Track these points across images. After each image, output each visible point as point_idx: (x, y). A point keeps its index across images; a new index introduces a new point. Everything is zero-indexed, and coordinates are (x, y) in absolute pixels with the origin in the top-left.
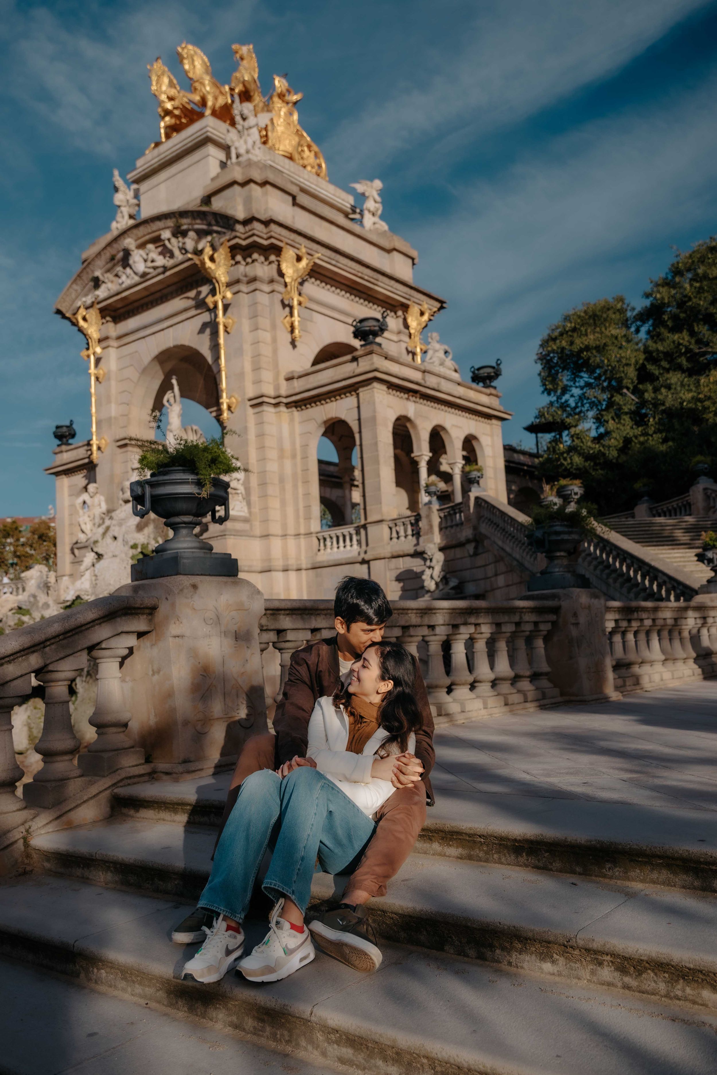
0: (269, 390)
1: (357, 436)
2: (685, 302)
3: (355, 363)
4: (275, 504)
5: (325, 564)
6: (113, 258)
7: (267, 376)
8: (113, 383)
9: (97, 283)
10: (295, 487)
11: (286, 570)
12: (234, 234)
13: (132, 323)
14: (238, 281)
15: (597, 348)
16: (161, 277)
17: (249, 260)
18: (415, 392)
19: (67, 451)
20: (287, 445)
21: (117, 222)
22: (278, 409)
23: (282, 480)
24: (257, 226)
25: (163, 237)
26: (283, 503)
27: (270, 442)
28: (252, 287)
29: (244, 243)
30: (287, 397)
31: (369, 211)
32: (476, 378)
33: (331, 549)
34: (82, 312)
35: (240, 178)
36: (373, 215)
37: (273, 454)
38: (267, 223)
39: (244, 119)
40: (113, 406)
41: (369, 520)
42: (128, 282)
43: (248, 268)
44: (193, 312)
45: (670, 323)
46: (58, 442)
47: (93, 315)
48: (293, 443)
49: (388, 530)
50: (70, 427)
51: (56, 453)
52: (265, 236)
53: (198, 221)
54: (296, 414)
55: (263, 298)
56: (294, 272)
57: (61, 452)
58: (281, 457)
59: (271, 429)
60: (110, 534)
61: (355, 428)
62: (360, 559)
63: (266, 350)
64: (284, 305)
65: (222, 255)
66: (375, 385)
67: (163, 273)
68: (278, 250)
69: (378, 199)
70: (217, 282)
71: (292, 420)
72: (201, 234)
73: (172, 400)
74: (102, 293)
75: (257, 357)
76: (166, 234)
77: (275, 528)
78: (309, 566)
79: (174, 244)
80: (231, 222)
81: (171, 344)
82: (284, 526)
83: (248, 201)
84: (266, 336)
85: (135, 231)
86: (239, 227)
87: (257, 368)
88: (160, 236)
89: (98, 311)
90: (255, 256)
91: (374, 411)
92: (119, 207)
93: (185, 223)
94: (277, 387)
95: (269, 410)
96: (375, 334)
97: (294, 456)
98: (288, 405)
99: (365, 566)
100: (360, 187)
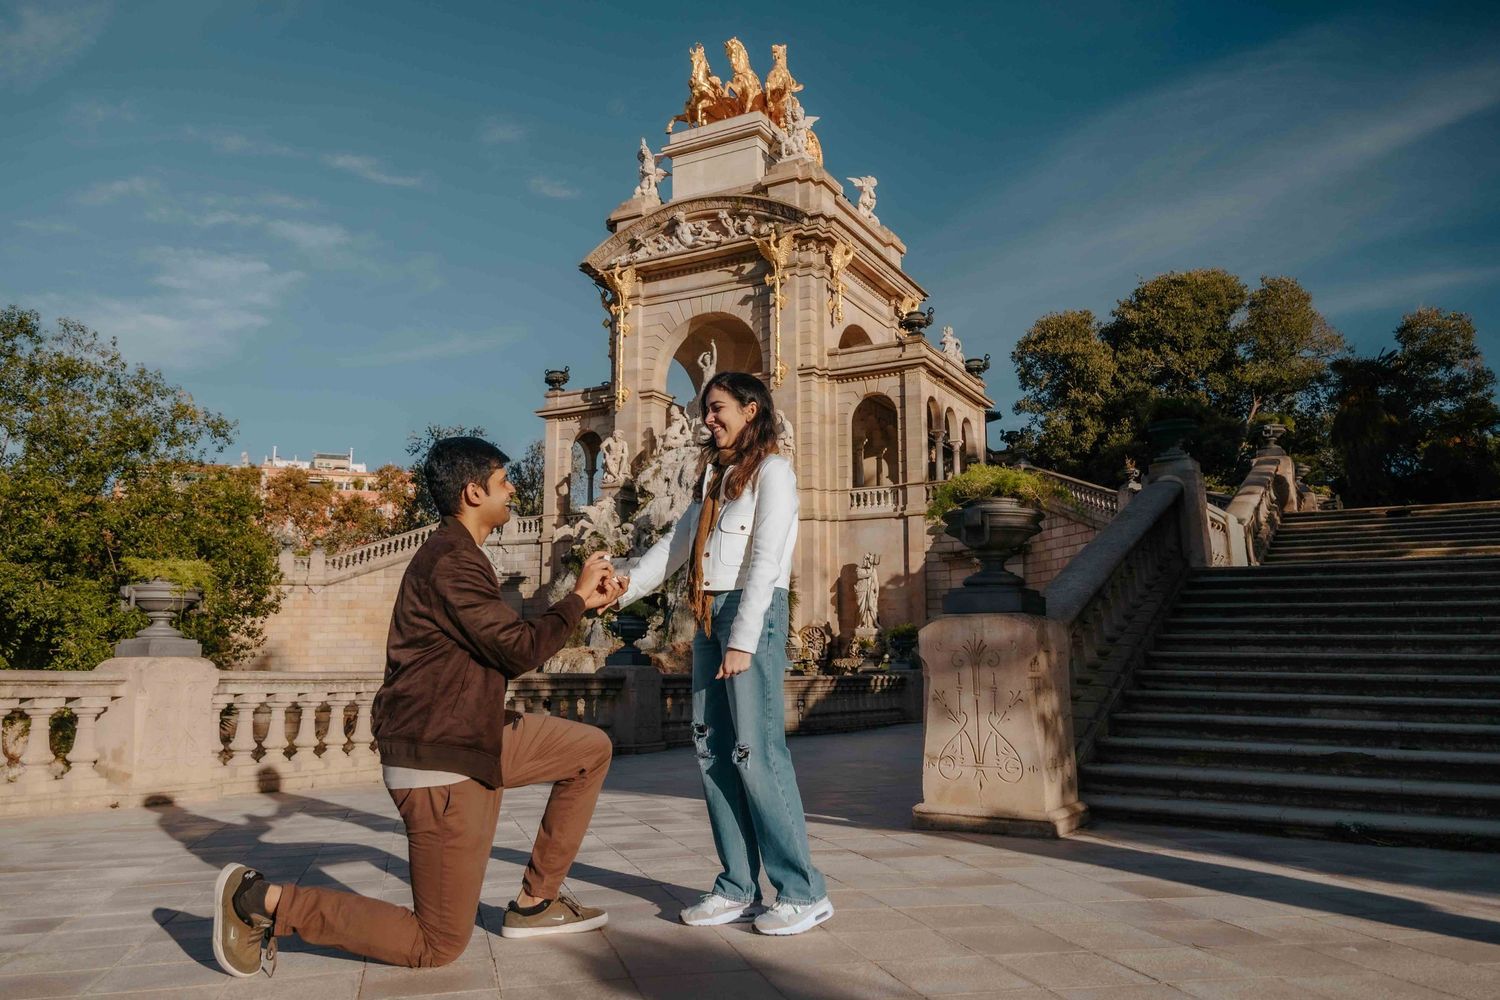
0: (814, 362)
1: (899, 410)
2: (1153, 325)
3: (901, 349)
4: (816, 461)
5: (861, 517)
6: (657, 225)
7: (814, 350)
8: (640, 339)
9: (634, 245)
10: (833, 448)
11: (823, 520)
12: (800, 225)
13: (664, 285)
14: (795, 266)
15: (1083, 355)
16: (712, 250)
17: (804, 247)
18: (942, 377)
19: (561, 396)
20: (827, 411)
21: (642, 188)
22: (821, 380)
23: (822, 442)
24: (822, 221)
25: (720, 216)
26: (822, 461)
27: (815, 408)
28: (806, 272)
29: (805, 234)
30: (833, 370)
31: (864, 205)
32: (969, 370)
33: (865, 505)
34: (618, 270)
35: (800, 176)
36: (869, 208)
37: (816, 419)
38: (828, 220)
39: (794, 120)
40: (639, 360)
41: (909, 482)
42: (672, 250)
43: (802, 254)
44: (735, 286)
45: (1137, 340)
46: (549, 387)
47: (629, 274)
48: (833, 410)
49: (925, 491)
50: (565, 373)
51: (548, 397)
52: (824, 230)
53: (762, 209)
54: (838, 387)
55: (813, 282)
56: (842, 262)
57: (556, 396)
58: (822, 422)
59: (815, 397)
60: (663, 476)
61: (897, 403)
62: (897, 514)
63: (814, 328)
64: (829, 289)
65: (786, 241)
66: (921, 368)
67: (715, 248)
68: (832, 243)
69: (874, 195)
70: (777, 264)
71: (832, 390)
72: (760, 220)
73: (708, 361)
74: (641, 255)
75: (806, 334)
76: (723, 214)
77: (816, 484)
78: (845, 518)
79: (731, 225)
80: (799, 215)
81: (707, 310)
82: (823, 481)
83: (805, 196)
84: (814, 315)
85: (687, 206)
86: (806, 221)
87: (806, 343)
88: (718, 214)
89: (634, 271)
90: (811, 245)
91: (920, 391)
92: (648, 174)
93: (745, 208)
94: (821, 361)
95: (814, 378)
96: (920, 325)
97: (833, 422)
98: (831, 377)
99: (902, 521)
100: (857, 182)
